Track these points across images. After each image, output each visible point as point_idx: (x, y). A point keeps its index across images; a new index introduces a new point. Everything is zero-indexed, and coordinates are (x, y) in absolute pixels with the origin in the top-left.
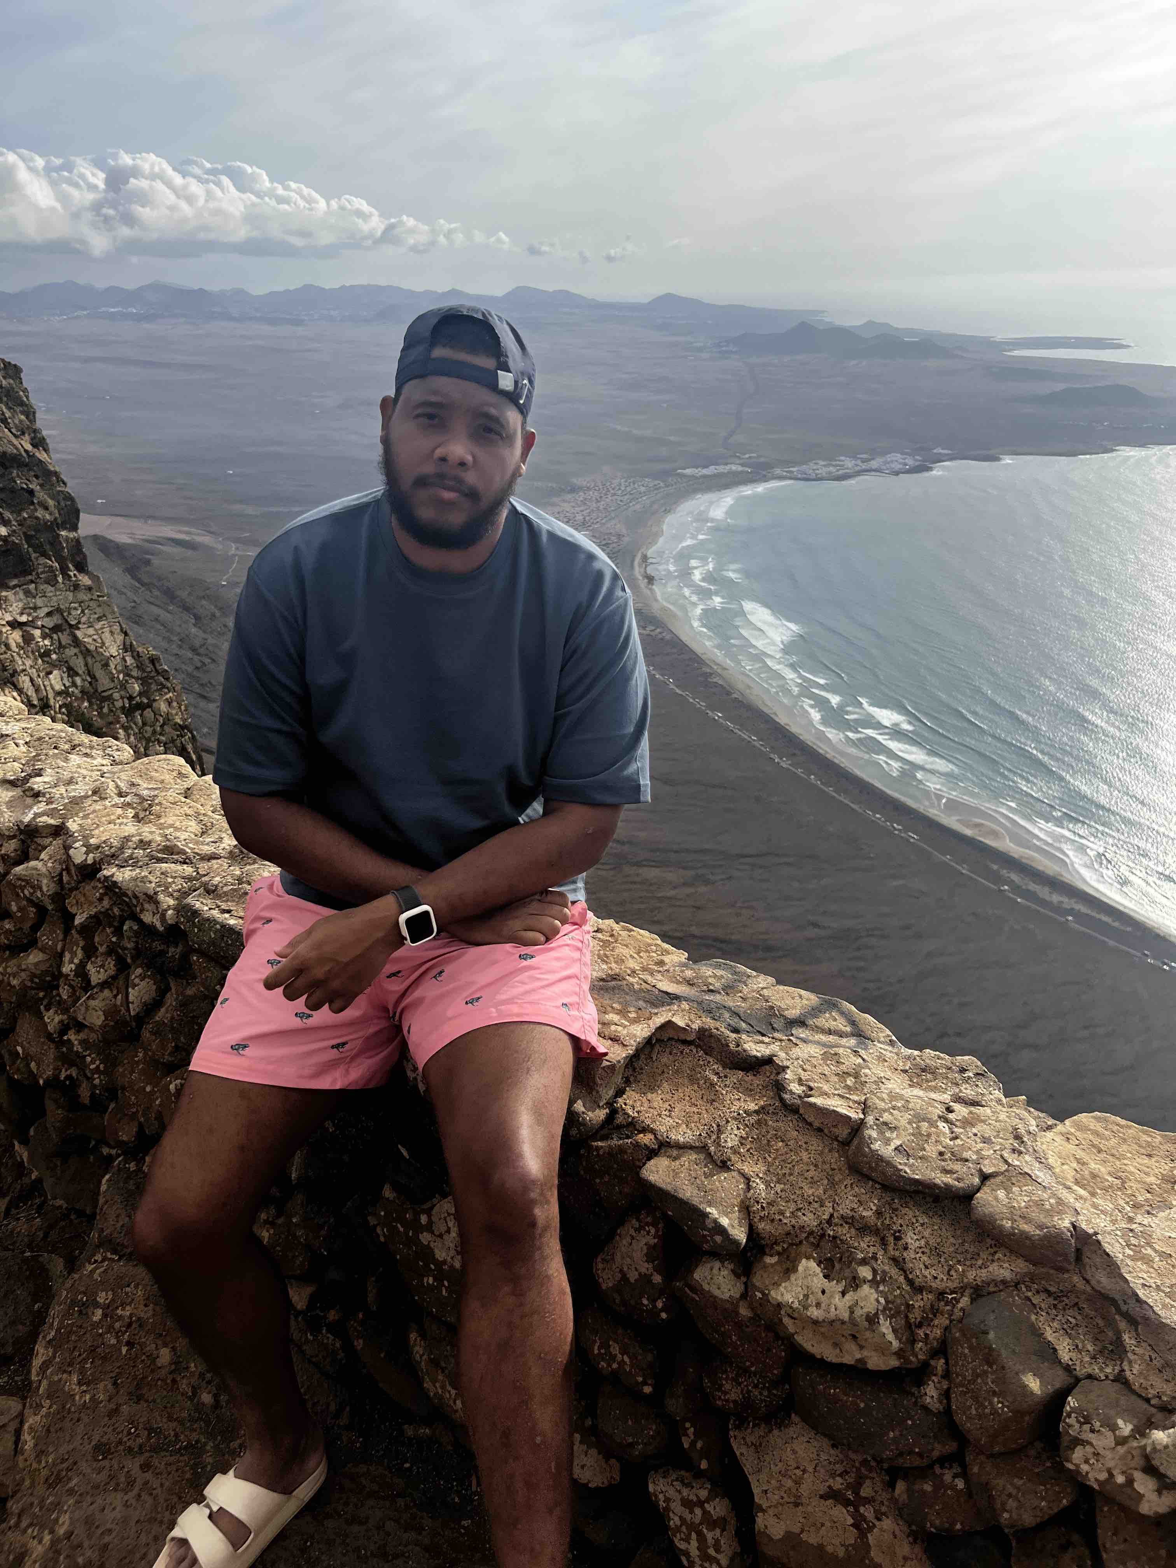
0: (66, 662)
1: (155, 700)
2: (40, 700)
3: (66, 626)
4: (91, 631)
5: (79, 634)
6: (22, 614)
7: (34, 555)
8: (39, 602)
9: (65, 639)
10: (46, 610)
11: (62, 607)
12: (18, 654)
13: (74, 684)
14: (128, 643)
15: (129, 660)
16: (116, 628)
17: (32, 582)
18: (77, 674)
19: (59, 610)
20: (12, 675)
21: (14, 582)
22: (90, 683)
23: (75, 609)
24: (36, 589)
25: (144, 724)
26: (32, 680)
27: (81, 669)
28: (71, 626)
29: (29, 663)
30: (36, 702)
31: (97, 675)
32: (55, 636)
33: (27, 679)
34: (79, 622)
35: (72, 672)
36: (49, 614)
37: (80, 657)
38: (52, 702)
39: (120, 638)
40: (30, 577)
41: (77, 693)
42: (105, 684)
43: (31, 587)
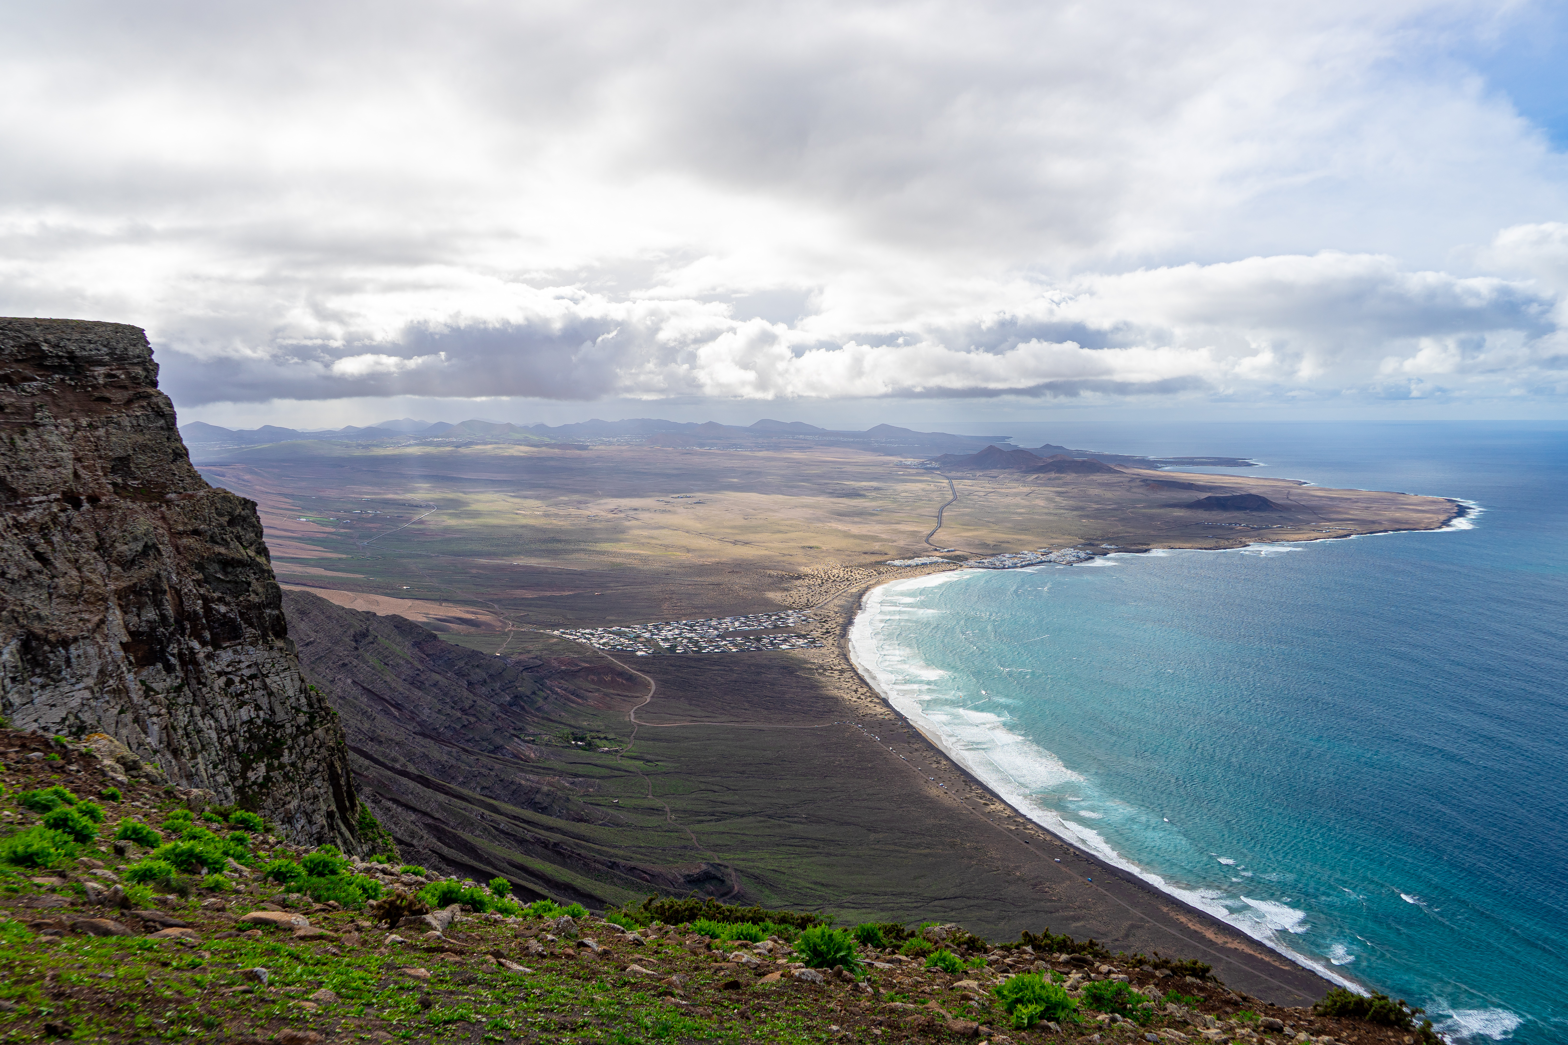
0: (255, 700)
1: (316, 729)
2: (230, 727)
3: (259, 675)
4: (277, 678)
5: (268, 681)
6: (228, 666)
7: (244, 626)
8: (243, 658)
9: (257, 684)
10: (247, 663)
11: (259, 661)
12: (219, 693)
13: (258, 716)
14: (303, 687)
15: (303, 700)
16: (296, 676)
17: (240, 644)
18: (261, 709)
19: (256, 664)
20: (212, 708)
21: (228, 644)
22: (270, 716)
23: (268, 663)
24: (242, 649)
25: (305, 746)
26: (226, 712)
27: (265, 705)
28: (263, 675)
29: (226, 700)
30: (226, 728)
31: (276, 710)
32: (250, 682)
33: (223, 711)
34: (269, 673)
35: (258, 708)
36: (249, 666)
37: (266, 697)
38: (238, 728)
39: (298, 684)
40: (238, 641)
41: (259, 722)
42: (281, 715)
43: (239, 648)
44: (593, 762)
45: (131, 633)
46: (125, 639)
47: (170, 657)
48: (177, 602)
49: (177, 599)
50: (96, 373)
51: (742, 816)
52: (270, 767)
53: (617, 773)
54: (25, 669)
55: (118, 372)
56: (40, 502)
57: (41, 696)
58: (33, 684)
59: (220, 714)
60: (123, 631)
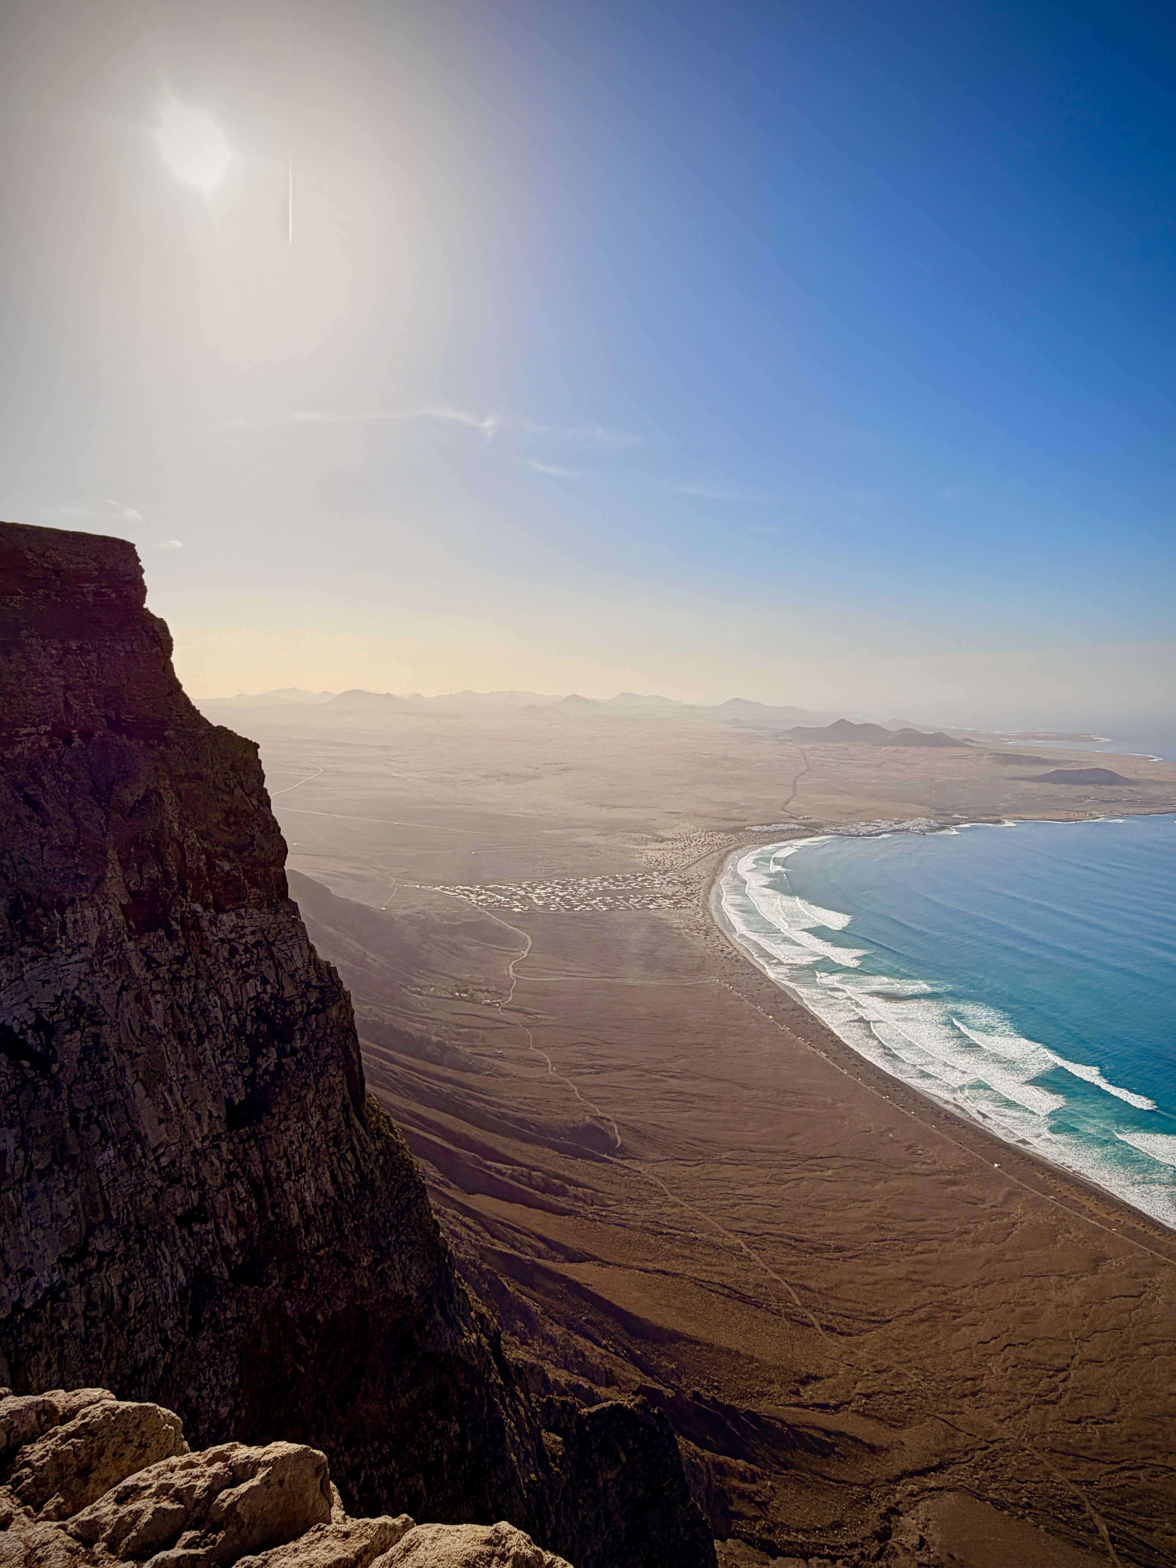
0: (262, 972)
1: (328, 1006)
2: (236, 1003)
3: (265, 943)
4: (284, 947)
6: (231, 932)
7: (248, 885)
8: (246, 923)
9: (263, 953)
10: (251, 929)
11: (264, 927)
12: (224, 964)
13: (265, 992)
14: (313, 958)
15: (314, 974)
16: (304, 944)
17: (243, 906)
18: (268, 982)
19: (261, 929)
20: (217, 982)
21: (231, 906)
22: (278, 991)
23: (275, 929)
24: (246, 912)
25: (318, 1027)
26: (231, 986)
27: (271, 977)
28: (268, 942)
29: (231, 972)
30: (232, 1006)
31: (284, 983)
32: (256, 951)
33: (228, 986)
34: (276, 940)
35: (265, 981)
36: (253, 933)
37: (273, 968)
38: (244, 1005)
39: (307, 953)
40: (242, 903)
41: (266, 997)
42: (289, 991)
43: (242, 911)
44: (476, 1014)
45: (132, 894)
46: (125, 901)
47: (173, 922)
48: (180, 857)
49: (179, 853)
50: (85, 590)
51: (620, 1070)
52: (281, 1054)
53: (499, 1025)
54: (14, 936)
55: (109, 591)
56: (29, 735)
57: (32, 969)
58: (22, 955)
59: (226, 990)
60: (123, 891)
